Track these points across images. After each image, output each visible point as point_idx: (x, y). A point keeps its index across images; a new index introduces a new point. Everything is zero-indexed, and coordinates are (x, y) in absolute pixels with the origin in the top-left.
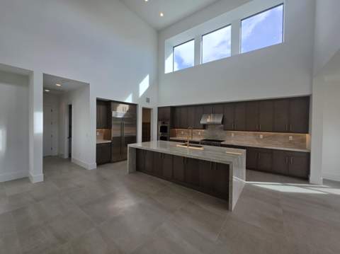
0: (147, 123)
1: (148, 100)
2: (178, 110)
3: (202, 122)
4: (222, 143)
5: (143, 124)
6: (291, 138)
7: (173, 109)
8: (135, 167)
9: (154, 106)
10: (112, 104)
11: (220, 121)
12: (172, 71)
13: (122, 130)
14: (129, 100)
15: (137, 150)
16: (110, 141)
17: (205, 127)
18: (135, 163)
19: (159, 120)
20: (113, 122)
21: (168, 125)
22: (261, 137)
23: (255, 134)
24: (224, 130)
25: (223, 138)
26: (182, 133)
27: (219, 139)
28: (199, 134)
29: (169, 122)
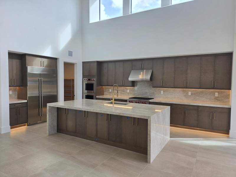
0: (70, 80)
1: (70, 54)
2: (105, 65)
3: (131, 79)
4: (150, 101)
5: (65, 80)
6: (217, 94)
7: (100, 64)
8: (56, 128)
10: (27, 57)
11: (148, 77)
12: (98, 20)
13: (40, 88)
14: (48, 53)
15: (59, 109)
16: (26, 101)
17: (133, 84)
18: (56, 124)
19: (84, 76)
20: (29, 79)
21: (94, 82)
22: (190, 93)
23: (184, 91)
24: (153, 87)
25: (152, 96)
26: (110, 91)
27: (148, 96)
28: (128, 91)
29: (95, 79)
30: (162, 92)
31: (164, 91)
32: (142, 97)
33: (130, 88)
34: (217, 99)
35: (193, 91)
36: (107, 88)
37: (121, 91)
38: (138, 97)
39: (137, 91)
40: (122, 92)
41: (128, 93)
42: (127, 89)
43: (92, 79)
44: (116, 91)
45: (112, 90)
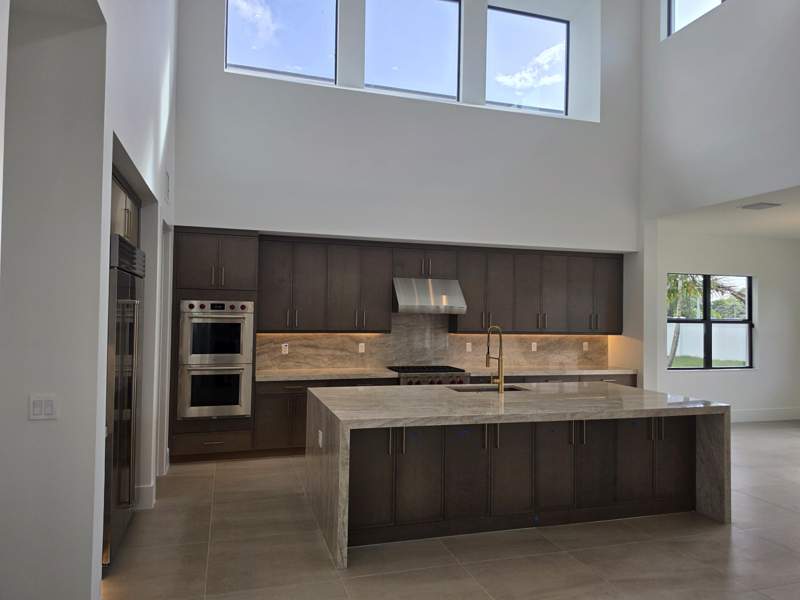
6: (586, 346)
19: (183, 291)
21: (247, 316)
23: (521, 341)
25: (442, 359)
26: (285, 350)
27: (430, 362)
28: (362, 348)
29: (250, 305)
31: (474, 344)
32: (411, 365)
33: (368, 338)
34: (586, 357)
35: (542, 339)
36: (271, 341)
37: (335, 349)
39: (395, 346)
40: (338, 353)
41: (362, 354)
42: (358, 342)
43: (232, 307)
44: (311, 351)
45: (291, 347)
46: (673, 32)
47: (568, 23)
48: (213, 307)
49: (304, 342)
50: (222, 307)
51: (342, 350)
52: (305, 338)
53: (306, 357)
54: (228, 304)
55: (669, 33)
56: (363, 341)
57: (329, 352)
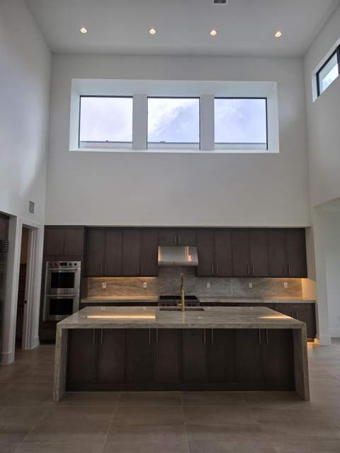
6: (286, 285)
7: (87, 232)
9: (39, 221)
11: (195, 260)
19: (47, 257)
23: (241, 281)
24: (196, 276)
25: (192, 292)
26: (104, 286)
28: (145, 285)
29: (79, 263)
30: (208, 285)
31: (211, 283)
33: (149, 280)
34: (286, 292)
35: (255, 280)
36: (97, 281)
37: (130, 286)
38: (165, 295)
39: (163, 284)
40: (132, 288)
41: (145, 289)
42: (143, 282)
43: (70, 264)
44: (117, 286)
45: (107, 284)
46: (321, 92)
47: (266, 98)
48: (61, 264)
49: (114, 282)
50: (66, 264)
51: (135, 286)
52: (114, 280)
53: (115, 290)
54: (68, 263)
55: (318, 94)
56: (146, 281)
57: (128, 287)
